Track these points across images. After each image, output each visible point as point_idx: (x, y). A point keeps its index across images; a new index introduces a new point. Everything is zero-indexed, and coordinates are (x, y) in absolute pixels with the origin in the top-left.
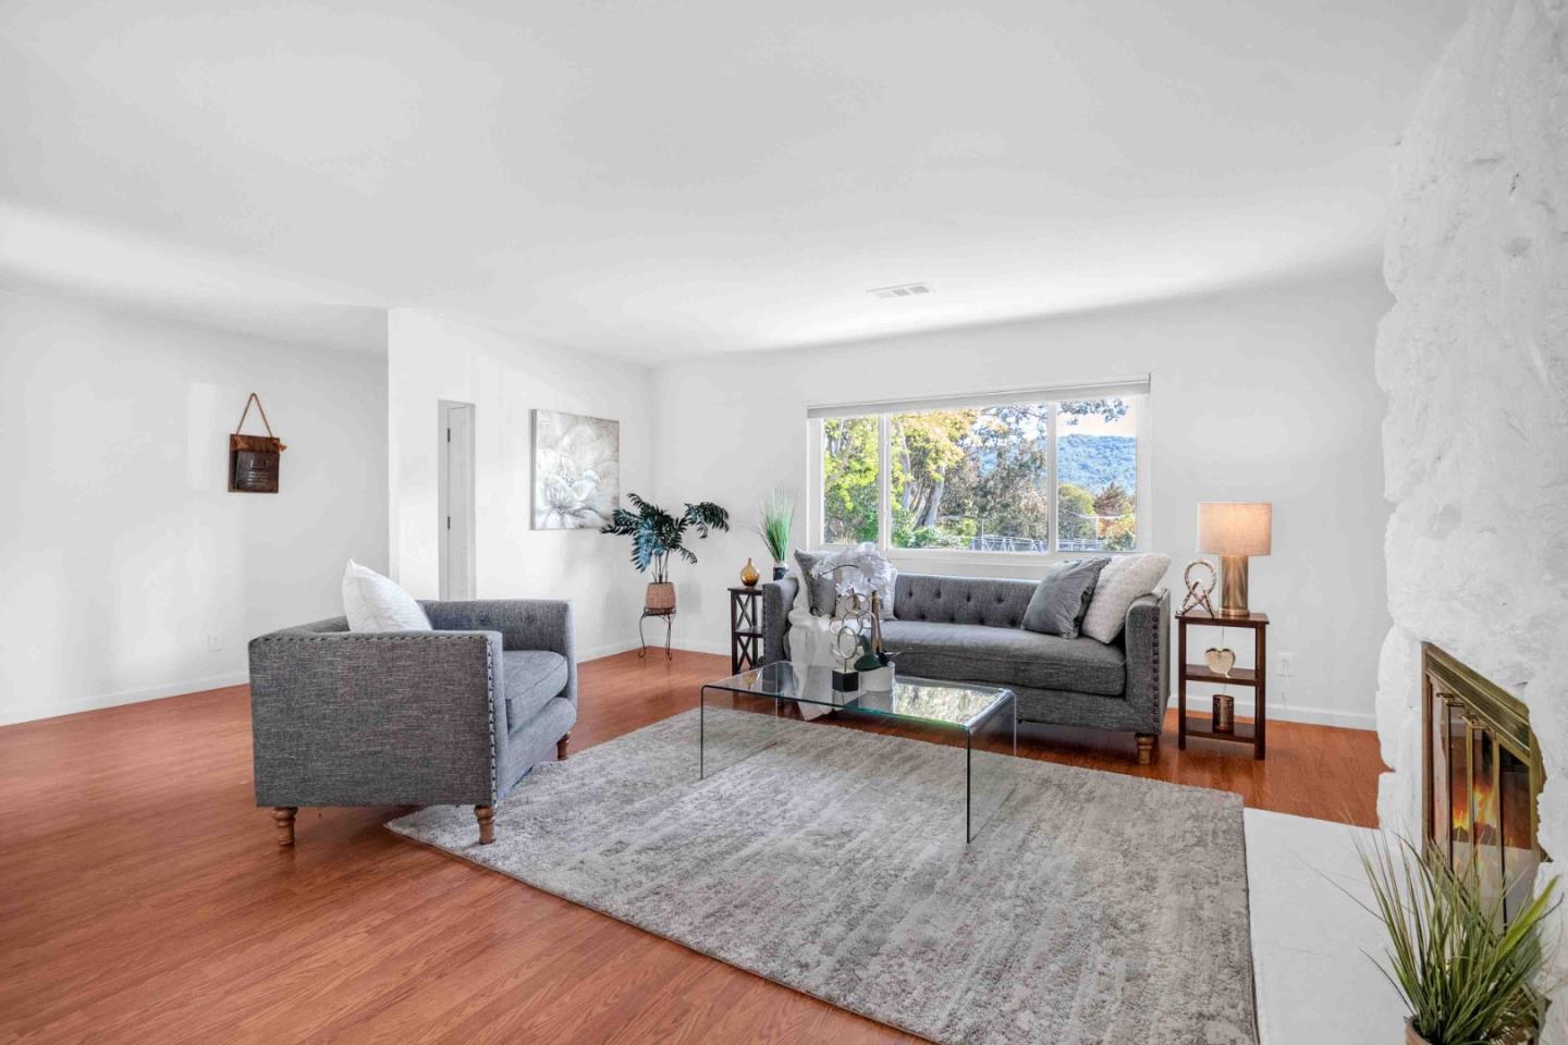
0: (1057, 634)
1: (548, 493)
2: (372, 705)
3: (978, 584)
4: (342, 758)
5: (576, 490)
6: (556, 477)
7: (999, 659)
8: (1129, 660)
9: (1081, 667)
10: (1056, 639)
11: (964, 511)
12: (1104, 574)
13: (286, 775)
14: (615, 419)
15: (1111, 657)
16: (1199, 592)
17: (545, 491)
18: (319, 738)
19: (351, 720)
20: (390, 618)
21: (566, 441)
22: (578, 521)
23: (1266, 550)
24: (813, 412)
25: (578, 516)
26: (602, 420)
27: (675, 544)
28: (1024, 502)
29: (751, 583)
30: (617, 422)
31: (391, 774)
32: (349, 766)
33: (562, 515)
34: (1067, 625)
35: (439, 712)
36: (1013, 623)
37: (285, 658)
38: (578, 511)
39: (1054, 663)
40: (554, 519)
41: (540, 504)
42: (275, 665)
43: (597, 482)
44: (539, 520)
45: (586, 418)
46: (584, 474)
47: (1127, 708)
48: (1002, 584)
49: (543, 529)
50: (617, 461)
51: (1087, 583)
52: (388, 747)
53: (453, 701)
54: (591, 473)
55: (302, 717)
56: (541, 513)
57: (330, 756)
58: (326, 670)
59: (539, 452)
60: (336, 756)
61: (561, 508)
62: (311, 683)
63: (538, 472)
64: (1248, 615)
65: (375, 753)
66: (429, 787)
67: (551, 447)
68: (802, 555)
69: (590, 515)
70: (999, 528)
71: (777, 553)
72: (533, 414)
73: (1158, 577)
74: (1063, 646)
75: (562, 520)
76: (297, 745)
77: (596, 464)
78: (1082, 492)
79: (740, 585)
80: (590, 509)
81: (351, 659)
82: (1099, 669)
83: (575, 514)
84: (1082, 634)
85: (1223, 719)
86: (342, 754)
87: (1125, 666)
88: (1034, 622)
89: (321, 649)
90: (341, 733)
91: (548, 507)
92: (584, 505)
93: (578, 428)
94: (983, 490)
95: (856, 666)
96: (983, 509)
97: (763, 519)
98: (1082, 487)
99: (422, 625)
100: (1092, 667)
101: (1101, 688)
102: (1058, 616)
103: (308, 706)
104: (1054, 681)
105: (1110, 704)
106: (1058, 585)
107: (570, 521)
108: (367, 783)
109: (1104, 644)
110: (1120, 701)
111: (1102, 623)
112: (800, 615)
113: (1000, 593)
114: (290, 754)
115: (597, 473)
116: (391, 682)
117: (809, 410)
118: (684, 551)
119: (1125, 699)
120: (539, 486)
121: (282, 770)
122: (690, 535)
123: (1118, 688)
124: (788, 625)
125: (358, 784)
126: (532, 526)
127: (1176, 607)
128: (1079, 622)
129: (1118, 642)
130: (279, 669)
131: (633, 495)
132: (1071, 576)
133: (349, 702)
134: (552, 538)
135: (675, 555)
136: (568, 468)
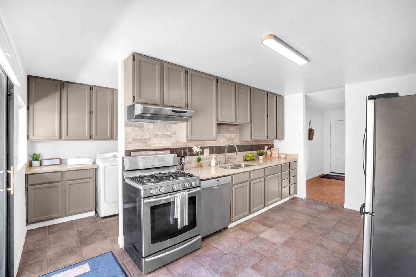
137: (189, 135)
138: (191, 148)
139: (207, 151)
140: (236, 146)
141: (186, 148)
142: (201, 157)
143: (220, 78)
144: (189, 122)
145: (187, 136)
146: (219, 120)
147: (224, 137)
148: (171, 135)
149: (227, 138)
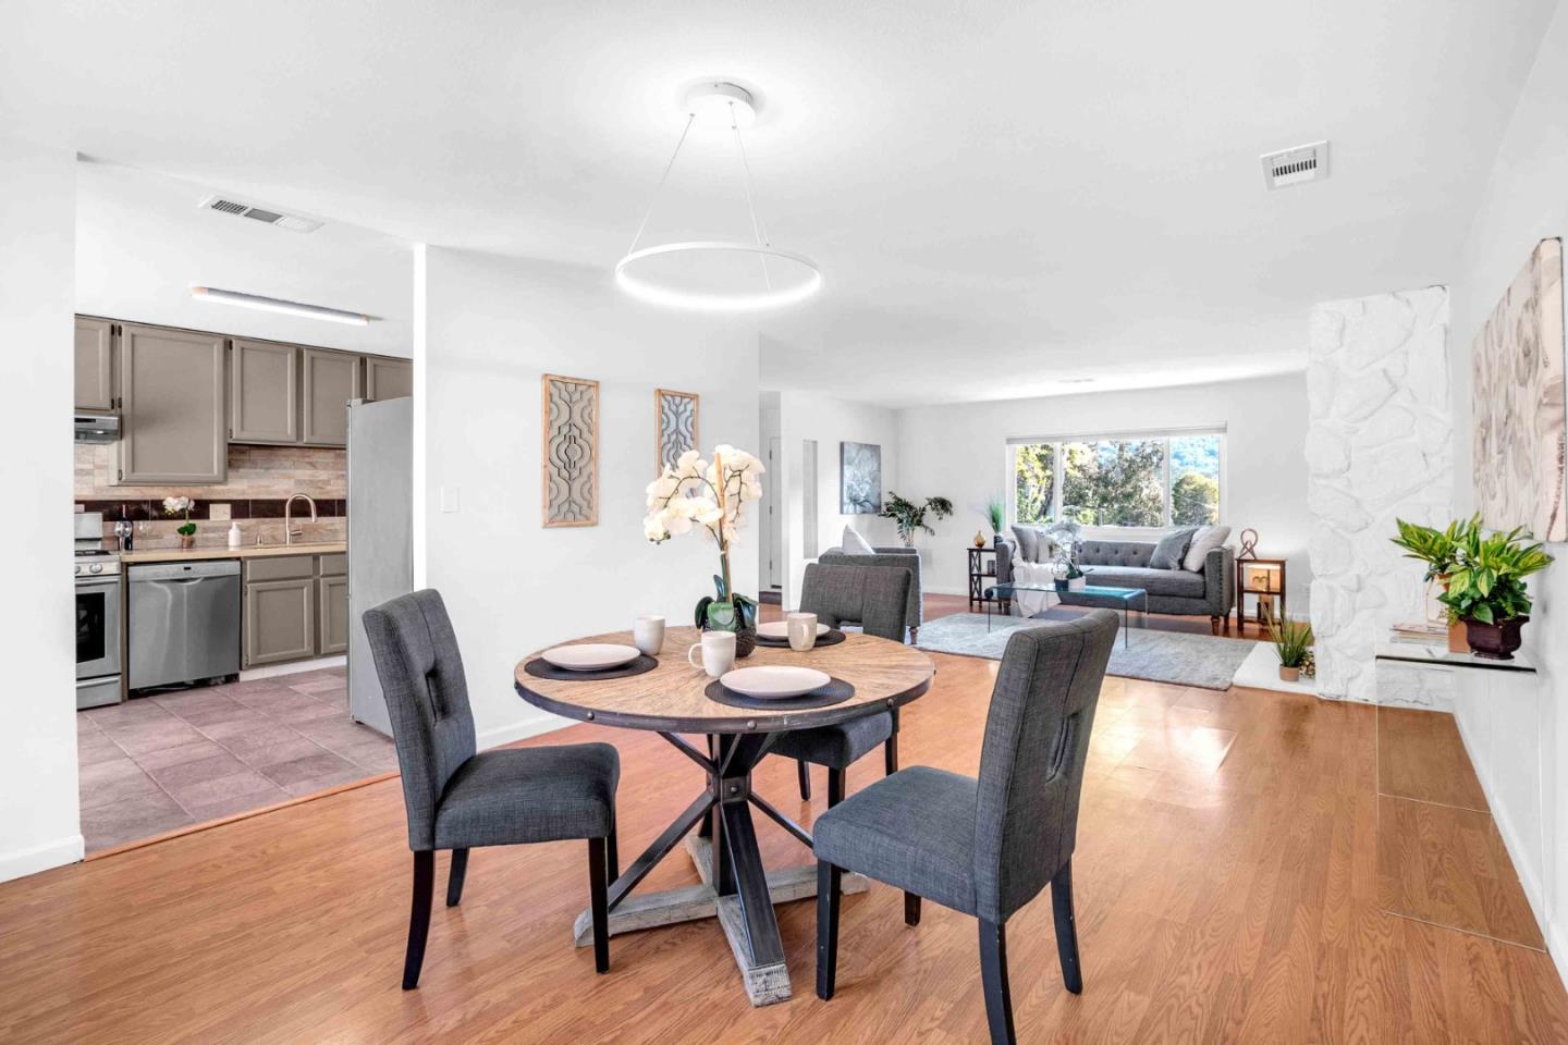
0: (1168, 568)
1: (849, 493)
3: (1122, 545)
5: (862, 490)
6: (853, 482)
8: (1207, 579)
9: (1181, 583)
10: (1168, 571)
11: (1085, 501)
12: (1195, 536)
14: (878, 445)
15: (1198, 578)
16: (1248, 546)
17: (848, 491)
21: (857, 461)
22: (862, 509)
24: (1010, 441)
25: (862, 506)
26: (873, 446)
27: (919, 523)
28: (1146, 491)
29: (980, 545)
30: (880, 446)
33: (855, 505)
34: (1174, 563)
36: (1144, 565)
38: (862, 502)
39: (1167, 581)
40: (852, 506)
41: (846, 500)
43: (871, 484)
44: (845, 508)
45: (866, 445)
46: (865, 480)
47: (1206, 603)
48: (1136, 545)
49: (847, 513)
50: (880, 471)
51: (1186, 541)
54: (867, 479)
56: (846, 505)
59: (845, 467)
61: (855, 501)
63: (845, 479)
67: (850, 464)
68: (1017, 529)
69: (867, 504)
70: (1118, 518)
71: (996, 528)
72: (842, 445)
73: (1225, 537)
74: (1174, 573)
75: (855, 507)
77: (870, 474)
78: (1207, 480)
79: (974, 546)
80: (868, 502)
82: (1191, 584)
83: (861, 504)
84: (1182, 568)
87: (1205, 583)
88: (1155, 564)
91: (849, 502)
92: (865, 499)
93: (861, 453)
94: (1103, 480)
95: (1067, 577)
96: (1104, 499)
97: (988, 507)
98: (1208, 476)
99: (873, 553)
100: (1187, 583)
101: (1192, 593)
102: (1169, 559)
104: (1167, 591)
105: (1197, 602)
106: (1169, 544)
107: (858, 507)
109: (1194, 572)
110: (1202, 600)
111: (1194, 561)
112: (1017, 560)
113: (1135, 549)
115: (871, 479)
117: (1008, 440)
118: (926, 528)
119: (1204, 599)
120: (845, 488)
122: (930, 517)
123: (1200, 592)
124: (1012, 567)
126: (842, 512)
127: (1237, 555)
128: (1181, 562)
129: (1201, 571)
131: (891, 493)
132: (1177, 538)
134: (850, 519)
135: (919, 531)
136: (858, 477)
137: (124, 471)
138: (161, 501)
139: (219, 513)
140: (315, 501)
141: (145, 502)
142: (198, 523)
143: (240, 338)
144: (123, 442)
145: (120, 471)
146: (234, 437)
147: (289, 477)
148: (93, 470)
149: (299, 481)
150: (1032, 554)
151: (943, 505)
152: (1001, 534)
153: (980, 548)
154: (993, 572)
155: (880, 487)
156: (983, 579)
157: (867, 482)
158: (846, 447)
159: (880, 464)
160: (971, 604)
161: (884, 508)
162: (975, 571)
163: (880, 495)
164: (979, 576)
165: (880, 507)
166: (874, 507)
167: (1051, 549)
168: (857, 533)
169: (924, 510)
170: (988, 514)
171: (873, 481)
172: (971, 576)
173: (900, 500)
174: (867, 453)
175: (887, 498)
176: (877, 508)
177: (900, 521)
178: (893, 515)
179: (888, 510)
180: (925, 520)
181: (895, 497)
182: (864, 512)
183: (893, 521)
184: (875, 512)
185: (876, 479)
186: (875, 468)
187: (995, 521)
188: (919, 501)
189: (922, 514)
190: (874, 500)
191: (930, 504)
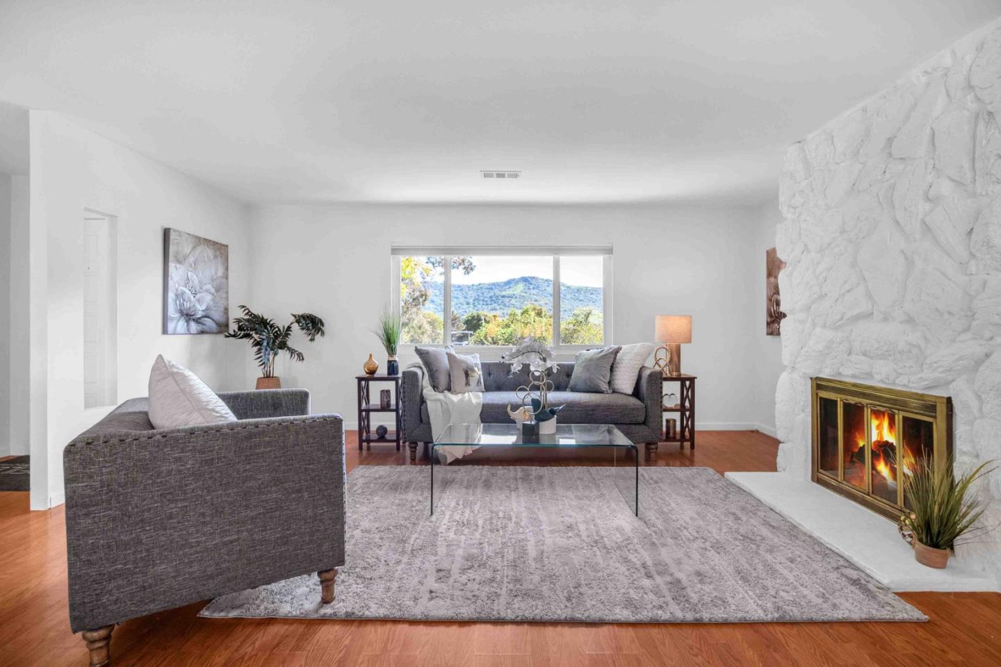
0: (602, 392)
1: (178, 302)
2: (228, 495)
4: (191, 554)
5: (199, 301)
6: (184, 289)
7: (576, 409)
8: (643, 401)
10: (601, 395)
12: (619, 356)
13: (118, 588)
14: (225, 243)
15: (634, 401)
16: (662, 364)
17: (176, 300)
18: (164, 539)
19: (203, 514)
20: (213, 410)
21: (192, 259)
22: (200, 327)
23: (689, 341)
24: (396, 251)
25: (200, 323)
26: (217, 243)
27: (283, 346)
29: (370, 372)
30: (227, 246)
31: (248, 559)
32: (200, 561)
33: (187, 321)
34: (604, 385)
35: (299, 491)
37: (119, 461)
38: (200, 318)
40: (181, 325)
41: (172, 311)
42: (104, 470)
43: (213, 294)
44: (171, 326)
45: (206, 240)
46: (204, 288)
47: (647, 430)
49: (174, 334)
50: (227, 278)
51: (611, 361)
52: (245, 534)
53: (312, 479)
54: (209, 287)
55: (142, 521)
56: (172, 319)
57: (177, 555)
58: (174, 467)
59: (172, 265)
60: (185, 555)
61: (188, 316)
62: (154, 482)
63: (171, 283)
64: (680, 375)
65: (231, 542)
66: (287, 563)
67: (179, 262)
68: (421, 350)
69: (208, 321)
71: (391, 350)
72: (166, 233)
74: (606, 397)
75: (188, 325)
76: (134, 553)
77: (213, 280)
79: (363, 374)
80: (208, 317)
81: (204, 453)
82: (633, 409)
83: (197, 321)
84: (613, 390)
85: (671, 431)
86: (193, 550)
87: (646, 406)
89: (165, 446)
90: (192, 529)
91: (178, 315)
92: (204, 314)
93: (199, 249)
100: (630, 408)
101: (634, 420)
102: (600, 382)
103: (150, 509)
105: (638, 428)
106: (591, 364)
107: (194, 327)
108: (221, 574)
109: (628, 395)
110: (643, 426)
111: (625, 382)
112: (428, 391)
114: (125, 564)
115: (214, 287)
116: (249, 470)
117: (393, 250)
118: (292, 351)
119: (646, 425)
120: (171, 296)
121: (113, 584)
122: (298, 338)
123: (642, 419)
124: (423, 401)
125: (211, 577)
126: (165, 331)
128: (611, 384)
129: (637, 393)
130: (109, 473)
131: (244, 307)
133: (201, 496)
135: (283, 355)
136: (193, 282)
150: (443, 380)
151: (312, 324)
152: (396, 358)
153: (371, 375)
154: (388, 404)
155: (227, 298)
156: (372, 414)
157: (207, 291)
158: (173, 236)
159: (227, 269)
160: (361, 448)
161: (233, 327)
162: (364, 406)
163: (226, 310)
164: (368, 411)
165: (227, 325)
166: (218, 324)
167: (467, 374)
168: (188, 373)
169: (289, 328)
170: (381, 332)
171: (218, 290)
172: (360, 411)
173: (255, 316)
174: (209, 252)
175: (236, 313)
176: (222, 328)
177: (258, 344)
178: (247, 336)
179: (240, 328)
180: (291, 342)
181: (249, 313)
182: (202, 332)
183: (248, 343)
184: (220, 332)
185: (221, 288)
186: (220, 273)
187: (390, 343)
188: (281, 317)
189: (287, 335)
190: (218, 315)
191: (298, 322)
